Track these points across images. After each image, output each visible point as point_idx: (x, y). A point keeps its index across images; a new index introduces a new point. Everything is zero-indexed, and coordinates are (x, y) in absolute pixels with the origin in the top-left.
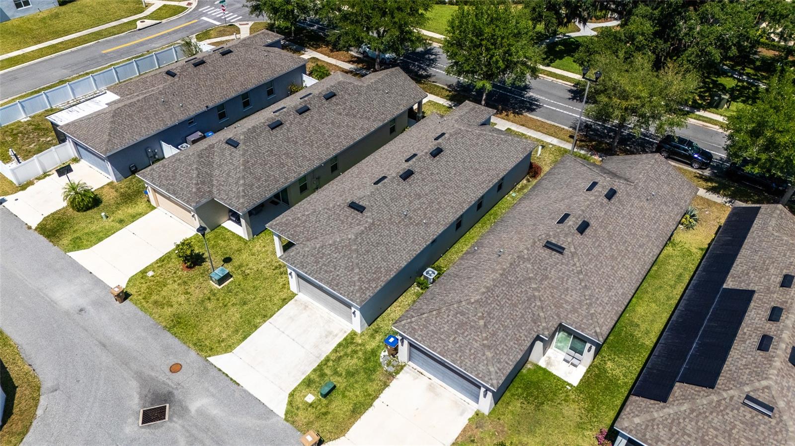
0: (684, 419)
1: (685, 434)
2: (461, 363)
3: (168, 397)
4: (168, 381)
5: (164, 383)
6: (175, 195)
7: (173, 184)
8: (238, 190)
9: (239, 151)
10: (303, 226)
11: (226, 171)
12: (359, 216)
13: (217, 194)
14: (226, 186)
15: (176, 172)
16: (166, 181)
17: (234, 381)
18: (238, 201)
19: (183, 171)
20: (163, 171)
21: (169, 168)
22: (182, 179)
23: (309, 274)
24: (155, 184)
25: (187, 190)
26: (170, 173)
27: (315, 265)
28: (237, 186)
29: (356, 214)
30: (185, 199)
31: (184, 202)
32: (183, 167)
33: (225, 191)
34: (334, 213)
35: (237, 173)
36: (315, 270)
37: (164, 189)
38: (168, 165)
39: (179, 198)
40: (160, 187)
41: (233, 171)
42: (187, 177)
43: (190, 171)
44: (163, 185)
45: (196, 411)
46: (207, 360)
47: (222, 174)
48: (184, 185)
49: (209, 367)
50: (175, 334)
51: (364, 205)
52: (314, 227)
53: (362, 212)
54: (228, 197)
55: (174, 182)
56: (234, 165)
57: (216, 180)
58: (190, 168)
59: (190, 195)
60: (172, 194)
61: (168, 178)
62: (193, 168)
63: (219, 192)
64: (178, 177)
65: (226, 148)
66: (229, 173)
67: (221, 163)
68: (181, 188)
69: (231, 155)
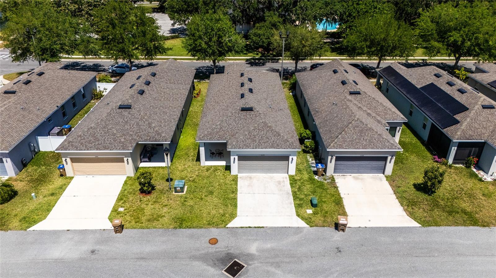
0: (472, 124)
1: (477, 129)
2: (376, 147)
3: (229, 256)
4: (217, 250)
5: (216, 252)
6: (107, 149)
7: (100, 143)
8: (155, 130)
9: (134, 109)
10: (222, 131)
11: (134, 124)
12: (252, 113)
13: (139, 138)
14: (143, 131)
15: (95, 135)
16: (90, 144)
17: (258, 227)
18: (161, 136)
19: (101, 133)
20: (82, 139)
21: (86, 136)
22: (105, 138)
23: (256, 148)
24: (82, 150)
25: (116, 142)
26: (90, 138)
27: (254, 142)
28: (152, 129)
29: (250, 113)
30: (120, 148)
31: (119, 150)
32: (100, 131)
33: (144, 135)
34: (235, 117)
35: (144, 122)
36: (257, 145)
37: (94, 150)
38: (84, 134)
39: (113, 150)
40: (88, 150)
41: (140, 122)
42: (109, 135)
43: (108, 131)
44: (90, 147)
45: (257, 252)
46: (227, 227)
47: (133, 126)
48: (111, 141)
49: (234, 230)
50: (188, 227)
51: (250, 107)
52: (230, 128)
53: (252, 110)
54: (150, 137)
55: (100, 142)
56: (138, 118)
57: (131, 131)
58: (107, 129)
59: (122, 144)
60: (104, 150)
61: (91, 142)
62: (109, 128)
63: (140, 137)
64: (100, 138)
65: (121, 111)
66: (138, 124)
67: (126, 120)
68: (109, 143)
69: (130, 114)
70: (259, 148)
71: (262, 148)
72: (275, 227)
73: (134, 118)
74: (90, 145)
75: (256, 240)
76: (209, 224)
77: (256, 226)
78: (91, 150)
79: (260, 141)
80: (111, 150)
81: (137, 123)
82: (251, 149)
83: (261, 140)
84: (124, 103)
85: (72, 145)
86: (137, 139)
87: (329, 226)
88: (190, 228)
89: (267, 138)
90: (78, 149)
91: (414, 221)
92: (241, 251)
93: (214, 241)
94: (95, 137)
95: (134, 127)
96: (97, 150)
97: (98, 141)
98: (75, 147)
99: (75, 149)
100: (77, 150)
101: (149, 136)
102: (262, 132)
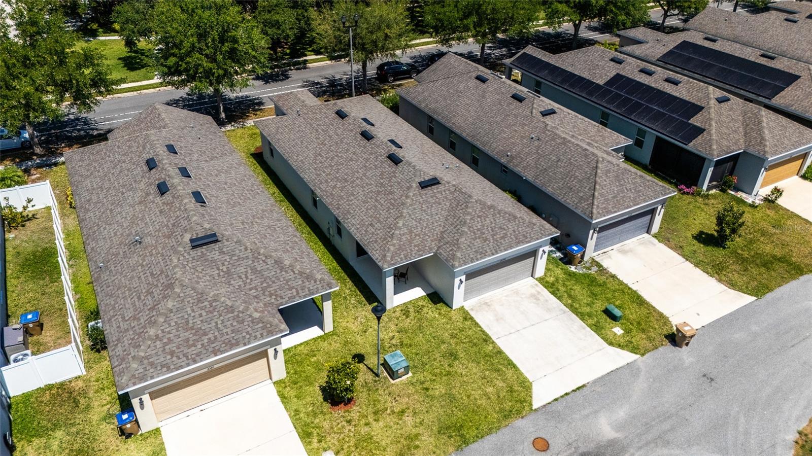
0: (720, 129)
1: (729, 135)
6: (237, 344)
7: (213, 339)
8: (297, 272)
9: (227, 240)
10: (416, 235)
11: (247, 272)
12: (441, 187)
13: (276, 299)
14: (274, 282)
15: (191, 325)
16: (193, 348)
17: (578, 388)
18: (315, 282)
19: (201, 315)
20: (166, 344)
21: (169, 333)
22: (216, 323)
23: (497, 253)
24: (182, 367)
25: (246, 323)
26: (184, 335)
27: (488, 242)
28: (289, 271)
29: (437, 188)
30: (262, 335)
31: (263, 339)
32: (193, 311)
33: (281, 288)
34: (420, 203)
35: (264, 261)
36: (495, 245)
37: (208, 357)
38: (163, 331)
39: (249, 343)
40: (195, 362)
41: (256, 264)
42: (220, 315)
43: (211, 306)
44: (198, 355)
45: (617, 431)
46: (535, 410)
47: (247, 278)
48: (232, 324)
49: (548, 407)
50: (478, 437)
51: (431, 177)
52: (426, 227)
53: (438, 183)
54: (296, 289)
55: (210, 336)
56: (247, 258)
57: (251, 289)
58: (206, 303)
59: (261, 325)
60: (231, 349)
61: (191, 342)
62: (210, 299)
63: (276, 295)
64: (205, 326)
65: (202, 252)
66: (254, 271)
67: (225, 270)
68: (233, 332)
69: (223, 253)
70: (501, 251)
71: (506, 250)
72: (599, 378)
73: (238, 260)
74: (192, 351)
75: (596, 412)
76: (506, 417)
77: (574, 388)
78: (201, 360)
79: (495, 237)
80: (245, 345)
81: (251, 270)
82: (490, 256)
83: (494, 235)
84: (197, 234)
85: (152, 364)
86: (273, 301)
87: (662, 345)
88: (482, 437)
89: (500, 228)
90: (172, 367)
91: (743, 294)
92: (595, 443)
93: (540, 445)
94: (192, 328)
95: (251, 279)
96: (216, 355)
97: (205, 334)
98: (162, 366)
99: (165, 369)
100: (169, 370)
101: (293, 288)
102: (487, 219)
